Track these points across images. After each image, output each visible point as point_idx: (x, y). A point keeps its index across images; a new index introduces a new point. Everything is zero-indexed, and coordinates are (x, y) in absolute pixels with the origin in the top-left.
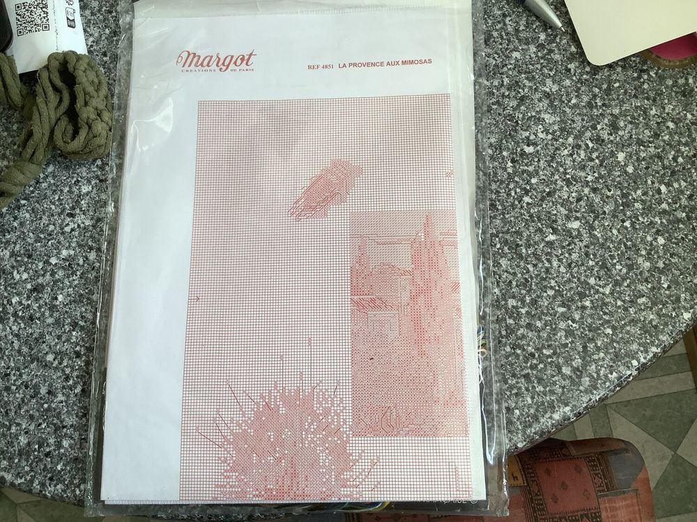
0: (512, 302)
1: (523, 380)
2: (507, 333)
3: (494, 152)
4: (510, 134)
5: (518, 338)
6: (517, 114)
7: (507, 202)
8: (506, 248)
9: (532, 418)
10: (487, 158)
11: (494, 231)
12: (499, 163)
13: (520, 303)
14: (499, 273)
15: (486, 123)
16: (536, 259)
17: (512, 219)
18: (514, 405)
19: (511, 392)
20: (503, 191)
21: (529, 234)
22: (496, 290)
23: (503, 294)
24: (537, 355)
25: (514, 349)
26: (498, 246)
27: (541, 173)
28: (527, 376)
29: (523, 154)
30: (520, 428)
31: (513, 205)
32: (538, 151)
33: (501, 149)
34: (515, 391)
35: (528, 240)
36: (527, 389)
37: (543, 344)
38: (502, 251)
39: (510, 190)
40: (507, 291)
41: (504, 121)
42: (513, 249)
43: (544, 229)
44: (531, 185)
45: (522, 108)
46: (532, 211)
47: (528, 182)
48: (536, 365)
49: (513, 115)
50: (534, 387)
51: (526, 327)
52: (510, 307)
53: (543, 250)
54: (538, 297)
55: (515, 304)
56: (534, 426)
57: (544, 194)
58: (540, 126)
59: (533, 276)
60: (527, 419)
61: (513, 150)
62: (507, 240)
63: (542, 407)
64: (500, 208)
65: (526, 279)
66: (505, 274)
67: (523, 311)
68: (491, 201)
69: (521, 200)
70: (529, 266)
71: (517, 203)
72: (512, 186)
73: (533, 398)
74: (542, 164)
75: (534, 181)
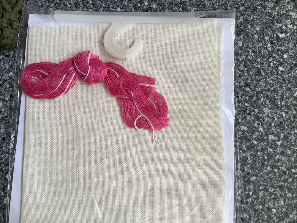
0: (271, 137)
1: (278, 189)
2: (268, 158)
3: (259, 37)
4: (269, 25)
5: (276, 161)
6: (274, 12)
7: (268, 70)
8: (267, 101)
9: (284, 214)
10: (255, 41)
11: (260, 89)
12: (263, 45)
13: (276, 138)
14: (263, 117)
15: (253, 18)
16: (287, 108)
17: (272, 81)
18: (272, 206)
19: (270, 197)
20: (266, 63)
21: (282, 91)
22: (261, 129)
23: (265, 132)
24: (287, 173)
25: (273, 169)
26: (262, 99)
27: (290, 51)
28: (281, 187)
29: (278, 38)
30: (276, 221)
31: (272, 73)
32: (287, 37)
33: (263, 35)
34: (273, 197)
35: (282, 96)
36: (281, 195)
37: (292, 166)
38: (265, 103)
39: (270, 62)
40: (268, 130)
41: (265, 16)
42: (272, 101)
43: (293, 89)
44: (284, 59)
45: (277, 8)
46: (284, 76)
47: (282, 57)
48: (287, 180)
49: (271, 13)
50: (285, 194)
51: (281, 154)
52: (270, 140)
53: (292, 103)
54: (288, 134)
55: (273, 139)
56: (285, 220)
57: (292, 65)
58: (289, 20)
59: (286, 119)
60: (281, 215)
61: (271, 35)
62: (268, 96)
63: (291, 207)
64: (263, 74)
65: (281, 122)
66: (267, 118)
67: (279, 143)
68: (257, 69)
69: (277, 69)
70: (283, 113)
71: (274, 71)
72: (271, 59)
73: (285, 201)
74: (291, 45)
75: (285, 56)
